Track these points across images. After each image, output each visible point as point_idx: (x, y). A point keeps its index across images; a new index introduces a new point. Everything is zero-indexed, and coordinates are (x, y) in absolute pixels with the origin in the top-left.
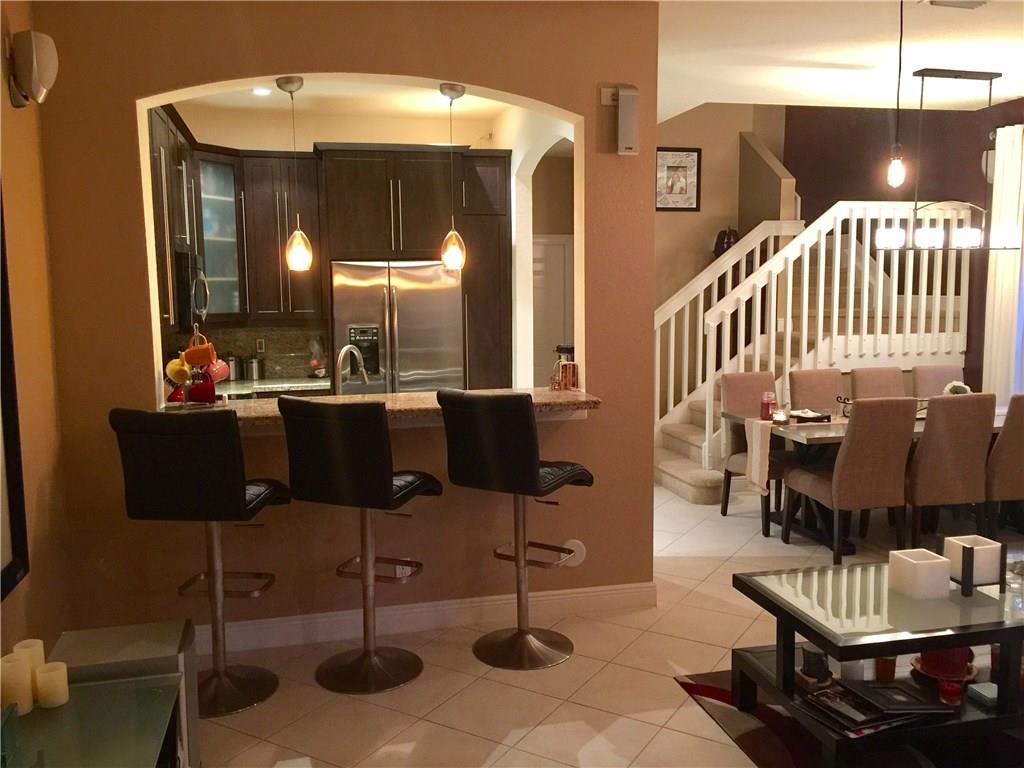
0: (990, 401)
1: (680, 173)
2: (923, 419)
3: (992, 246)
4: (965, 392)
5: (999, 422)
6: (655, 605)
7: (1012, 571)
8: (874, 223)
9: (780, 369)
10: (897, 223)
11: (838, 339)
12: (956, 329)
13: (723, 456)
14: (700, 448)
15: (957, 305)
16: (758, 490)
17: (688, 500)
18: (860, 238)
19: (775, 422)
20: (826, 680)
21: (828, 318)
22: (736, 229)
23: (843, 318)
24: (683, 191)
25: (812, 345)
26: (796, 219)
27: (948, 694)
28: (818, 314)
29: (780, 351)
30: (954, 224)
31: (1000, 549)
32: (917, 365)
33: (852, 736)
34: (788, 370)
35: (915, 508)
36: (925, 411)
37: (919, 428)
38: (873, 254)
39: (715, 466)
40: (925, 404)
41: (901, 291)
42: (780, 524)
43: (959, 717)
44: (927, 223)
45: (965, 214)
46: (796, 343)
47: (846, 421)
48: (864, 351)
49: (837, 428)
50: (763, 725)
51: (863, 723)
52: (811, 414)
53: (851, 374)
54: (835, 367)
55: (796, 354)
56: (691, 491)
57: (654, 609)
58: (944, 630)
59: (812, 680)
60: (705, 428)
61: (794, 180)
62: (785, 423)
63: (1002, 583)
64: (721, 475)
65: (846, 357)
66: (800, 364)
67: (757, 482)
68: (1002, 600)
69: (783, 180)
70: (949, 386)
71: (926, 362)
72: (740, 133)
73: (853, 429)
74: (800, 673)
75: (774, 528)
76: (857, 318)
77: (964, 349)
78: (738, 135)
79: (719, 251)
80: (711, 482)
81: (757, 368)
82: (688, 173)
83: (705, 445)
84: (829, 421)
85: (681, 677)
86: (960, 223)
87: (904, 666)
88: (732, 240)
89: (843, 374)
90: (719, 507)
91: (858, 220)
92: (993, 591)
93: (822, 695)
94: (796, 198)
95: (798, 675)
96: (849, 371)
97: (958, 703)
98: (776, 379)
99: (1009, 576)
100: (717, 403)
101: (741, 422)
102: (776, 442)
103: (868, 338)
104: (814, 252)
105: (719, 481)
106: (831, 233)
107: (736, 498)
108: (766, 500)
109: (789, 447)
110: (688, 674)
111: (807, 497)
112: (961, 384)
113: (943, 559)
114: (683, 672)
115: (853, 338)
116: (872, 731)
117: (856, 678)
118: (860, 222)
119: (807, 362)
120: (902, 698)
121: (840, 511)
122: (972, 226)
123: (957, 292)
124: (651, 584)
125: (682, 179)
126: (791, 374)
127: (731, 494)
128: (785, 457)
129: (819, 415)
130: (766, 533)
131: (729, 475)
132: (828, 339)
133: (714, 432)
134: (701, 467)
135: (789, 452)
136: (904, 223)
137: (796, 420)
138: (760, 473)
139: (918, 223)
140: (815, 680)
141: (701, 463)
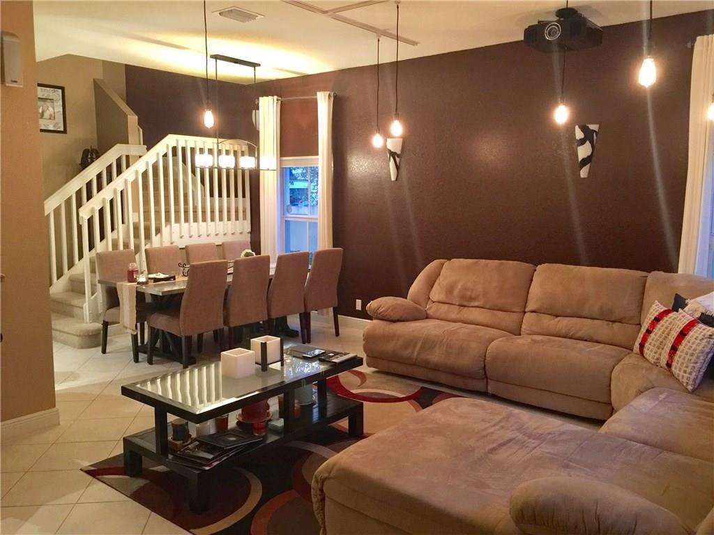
0: (267, 259)
1: (49, 103)
2: (231, 273)
3: (261, 168)
4: (253, 255)
5: (272, 272)
6: (59, 424)
7: (286, 353)
8: (193, 150)
9: (137, 248)
10: (206, 151)
11: (175, 226)
12: (245, 218)
13: (100, 311)
14: (82, 308)
15: (244, 203)
16: (130, 331)
17: (74, 347)
18: (184, 161)
19: (139, 283)
20: (188, 440)
21: (167, 212)
22: (97, 148)
23: (177, 212)
24: (52, 117)
25: (158, 231)
26: (140, 144)
27: (259, 429)
28: (160, 209)
29: (137, 236)
30: (240, 154)
31: (279, 342)
32: (224, 241)
33: (207, 468)
34: (143, 248)
35: (230, 328)
36: (232, 269)
37: (230, 279)
38: (194, 172)
39: (94, 320)
40: (232, 264)
41: (212, 195)
42: (145, 353)
43: (265, 442)
44: (224, 152)
45: (245, 148)
46: (147, 229)
47: (186, 279)
48: (192, 234)
49: (180, 283)
50: (148, 482)
51: (213, 459)
52: (162, 276)
53: (186, 248)
54: (174, 244)
55: (148, 237)
56: (76, 340)
57: (59, 427)
58: (254, 392)
59: (179, 443)
60: (85, 294)
61: (137, 117)
62: (146, 283)
63: (282, 360)
64: (99, 325)
65: (181, 237)
66: (152, 244)
67: (128, 326)
68: (282, 370)
69: (129, 116)
70: (244, 253)
71: (229, 239)
72: (94, 80)
73: (190, 283)
74: (172, 440)
75: (142, 356)
76: (186, 212)
77: (250, 230)
78: (92, 80)
79: (85, 164)
80: (92, 331)
81: (121, 247)
82: (55, 104)
83: (86, 306)
84: (174, 279)
85: (86, 467)
86: (243, 154)
87: (233, 419)
88: (94, 156)
89: (181, 249)
90: (100, 349)
91: (182, 148)
92: (277, 366)
93: (186, 449)
94: (139, 131)
95: (170, 442)
96: (184, 247)
97: (264, 434)
98: (136, 254)
99: (285, 356)
100: (93, 275)
101: (113, 285)
102: (140, 296)
103: (194, 225)
104: (155, 167)
105: (99, 330)
106: (165, 155)
107: (111, 341)
108: (135, 338)
109: (148, 299)
110: (90, 464)
111: (163, 331)
112: (250, 251)
113: (251, 352)
114: (86, 464)
115: (185, 225)
116: (218, 462)
117: (206, 434)
118: (184, 149)
119: (156, 242)
120: (233, 439)
121: (186, 336)
122: (249, 156)
123: (244, 196)
124: (54, 409)
125: (51, 109)
126: (146, 250)
127: (108, 338)
128: (147, 306)
129: (167, 276)
130: (136, 360)
131: (106, 324)
132: (168, 226)
133: (92, 295)
134: (83, 322)
135: (148, 303)
136: (211, 151)
137: (153, 281)
138: (131, 320)
139: (220, 152)
140: (181, 442)
141: (83, 319)
